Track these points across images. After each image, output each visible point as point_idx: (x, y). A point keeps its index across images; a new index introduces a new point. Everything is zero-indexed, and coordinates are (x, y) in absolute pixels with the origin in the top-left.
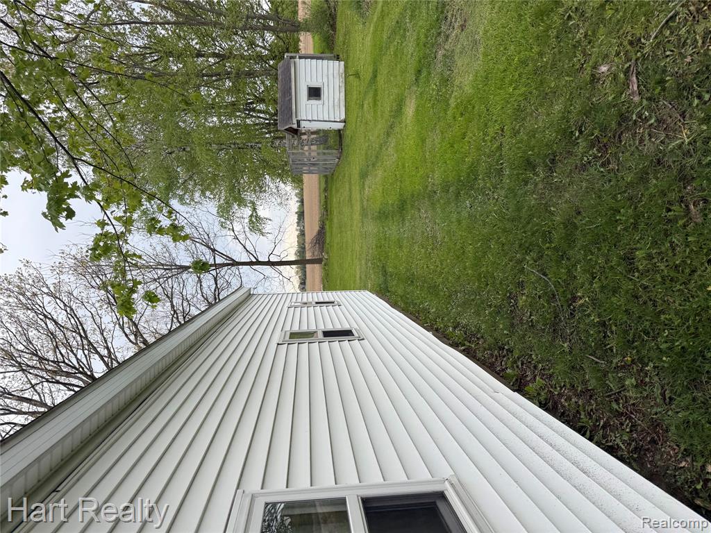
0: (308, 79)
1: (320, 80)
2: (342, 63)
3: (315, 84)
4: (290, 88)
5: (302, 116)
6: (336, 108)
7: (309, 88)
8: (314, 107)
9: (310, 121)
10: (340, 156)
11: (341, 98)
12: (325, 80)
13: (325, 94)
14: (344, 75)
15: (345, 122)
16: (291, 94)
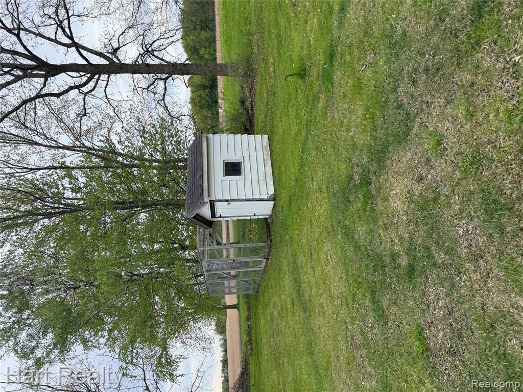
0: (225, 154)
1: (239, 154)
2: (266, 137)
3: (232, 159)
4: (202, 163)
5: (217, 194)
6: (262, 183)
7: (226, 163)
8: (233, 183)
9: (227, 201)
10: (269, 254)
11: (267, 171)
12: (246, 154)
13: (246, 169)
14: (268, 148)
15: (274, 200)
16: (202, 169)
